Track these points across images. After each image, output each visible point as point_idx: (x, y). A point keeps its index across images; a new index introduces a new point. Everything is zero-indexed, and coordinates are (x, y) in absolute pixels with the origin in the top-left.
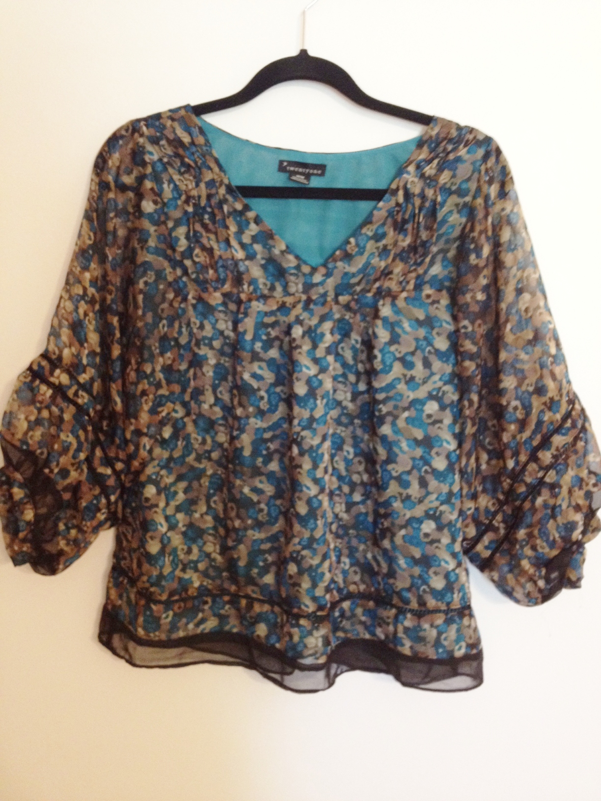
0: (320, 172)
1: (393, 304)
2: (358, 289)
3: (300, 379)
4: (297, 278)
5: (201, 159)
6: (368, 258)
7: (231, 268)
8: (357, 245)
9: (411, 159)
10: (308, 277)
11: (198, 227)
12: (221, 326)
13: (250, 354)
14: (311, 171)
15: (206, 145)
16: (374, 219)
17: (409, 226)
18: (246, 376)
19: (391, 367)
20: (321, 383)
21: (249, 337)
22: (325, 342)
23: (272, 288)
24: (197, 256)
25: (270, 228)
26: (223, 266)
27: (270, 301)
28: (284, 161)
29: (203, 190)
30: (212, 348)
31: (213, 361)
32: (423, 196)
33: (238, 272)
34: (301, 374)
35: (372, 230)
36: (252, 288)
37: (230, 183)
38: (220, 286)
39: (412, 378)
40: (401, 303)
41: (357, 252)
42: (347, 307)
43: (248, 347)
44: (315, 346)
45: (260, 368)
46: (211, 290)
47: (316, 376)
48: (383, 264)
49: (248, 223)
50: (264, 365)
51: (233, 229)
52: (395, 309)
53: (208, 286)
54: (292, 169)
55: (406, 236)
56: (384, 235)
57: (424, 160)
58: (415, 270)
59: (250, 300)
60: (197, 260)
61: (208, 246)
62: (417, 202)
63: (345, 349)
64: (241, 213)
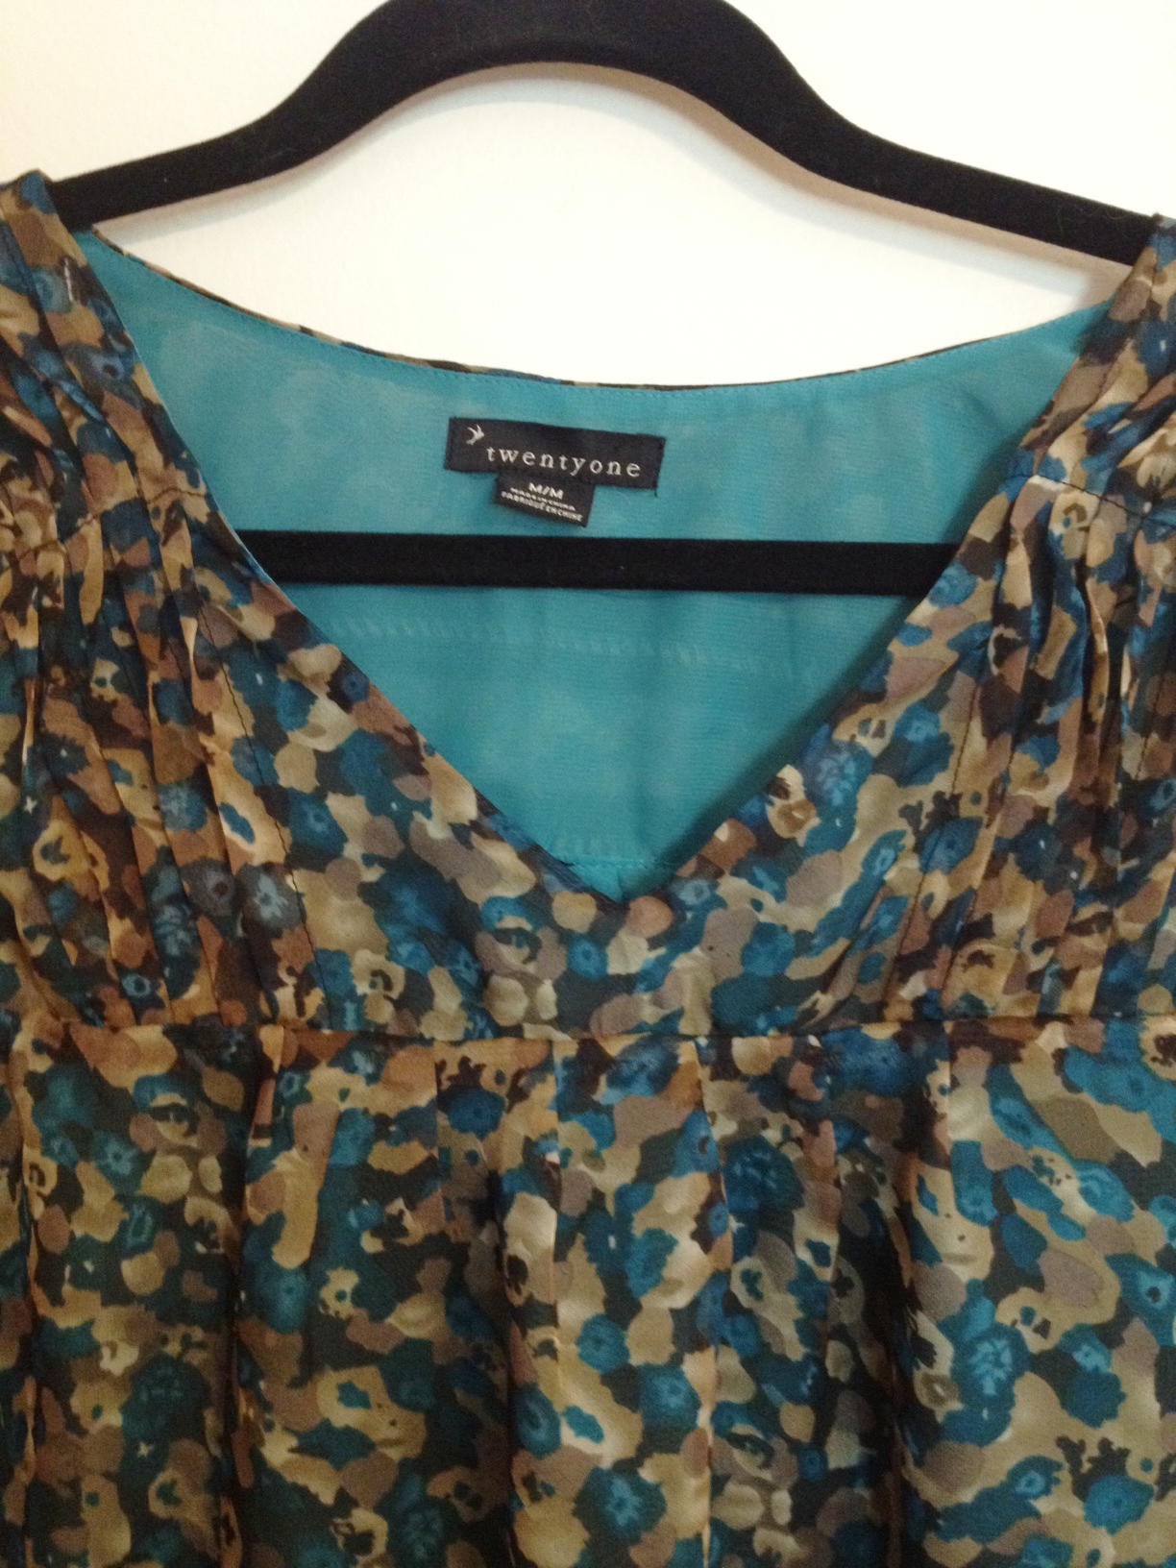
0: (633, 469)
1: (1000, 1085)
2: (824, 1002)
3: (550, 1491)
4: (531, 958)
5: (80, 410)
6: (868, 862)
7: (222, 904)
8: (815, 797)
9: (1064, 406)
10: (587, 946)
11: (64, 720)
12: (168, 1179)
13: (296, 1340)
14: (596, 467)
15: (106, 348)
16: (893, 681)
17: (1065, 714)
18: (278, 1450)
19: (1004, 1401)
20: (653, 1502)
21: (290, 1254)
22: (675, 1285)
23: (416, 999)
24: (52, 853)
25: (405, 720)
26: (179, 899)
27: (405, 1064)
28: (474, 422)
29: (92, 554)
30: (115, 1292)
31: (120, 1360)
32: (1126, 575)
33: (253, 924)
34: (550, 1460)
35: (880, 732)
36: (315, 999)
37: (213, 514)
38: (162, 992)
39: (1112, 1460)
40: (1036, 1079)
41: (815, 833)
42: (773, 1087)
43: (287, 1305)
44: (621, 1307)
45: (350, 1395)
46: (121, 1010)
47: (627, 1468)
48: (940, 888)
49: (304, 698)
50: (368, 1379)
51: (230, 725)
52: (1008, 1105)
53: (106, 993)
54: (508, 456)
55: (1048, 758)
56: (939, 753)
57: (1127, 411)
58: (1105, 920)
59: (304, 1062)
60: (52, 872)
61: (109, 808)
62: (1102, 600)
63: (766, 1284)
64: (271, 655)
